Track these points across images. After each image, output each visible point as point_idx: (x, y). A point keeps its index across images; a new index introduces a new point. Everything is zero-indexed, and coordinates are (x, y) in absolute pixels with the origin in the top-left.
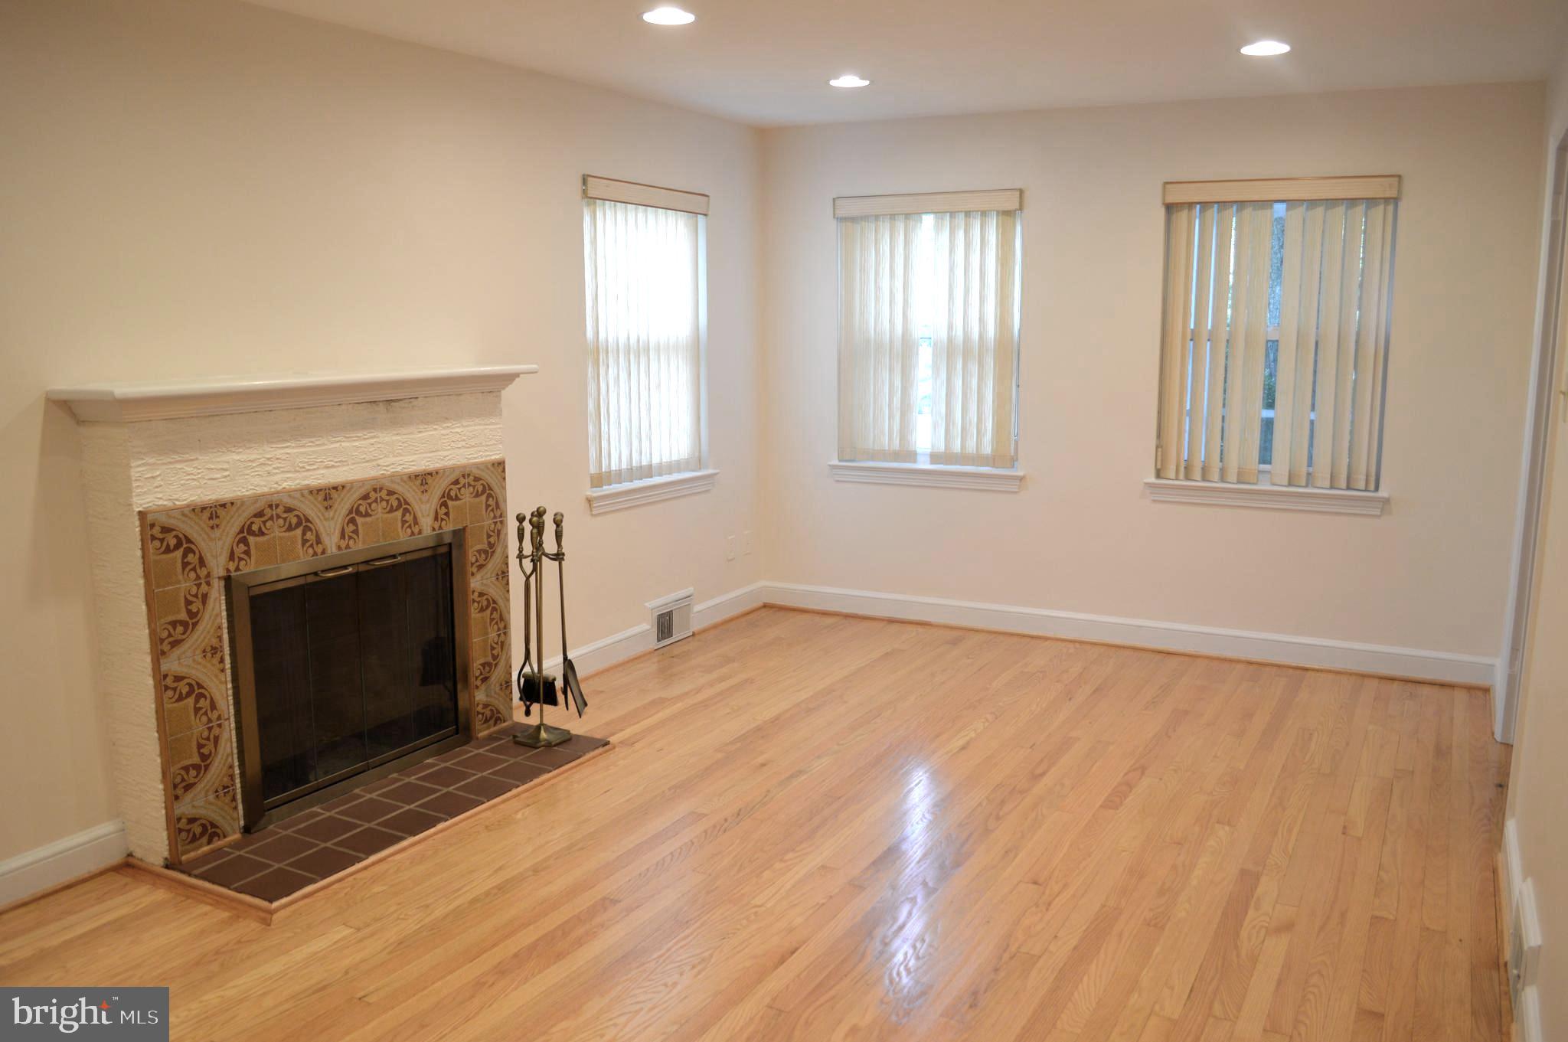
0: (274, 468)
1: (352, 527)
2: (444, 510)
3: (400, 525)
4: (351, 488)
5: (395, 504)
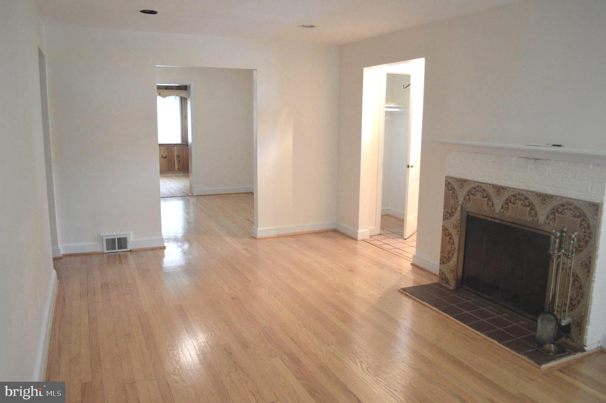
1: (506, 206)
4: (509, 190)
5: (527, 204)
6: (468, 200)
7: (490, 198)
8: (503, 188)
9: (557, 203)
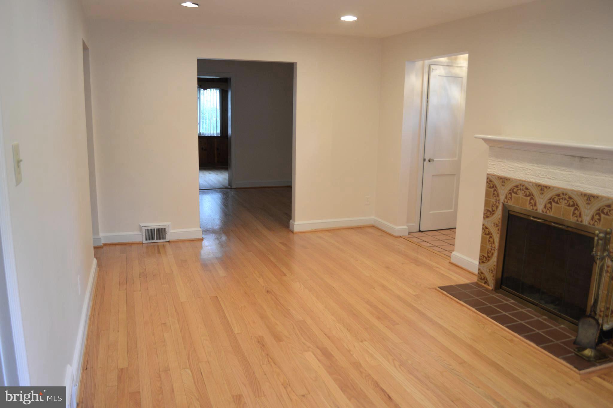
0: (529, 173)
1: (549, 205)
3: (572, 214)
4: (553, 189)
6: (509, 199)
7: (533, 197)
8: (546, 187)
9: (604, 204)
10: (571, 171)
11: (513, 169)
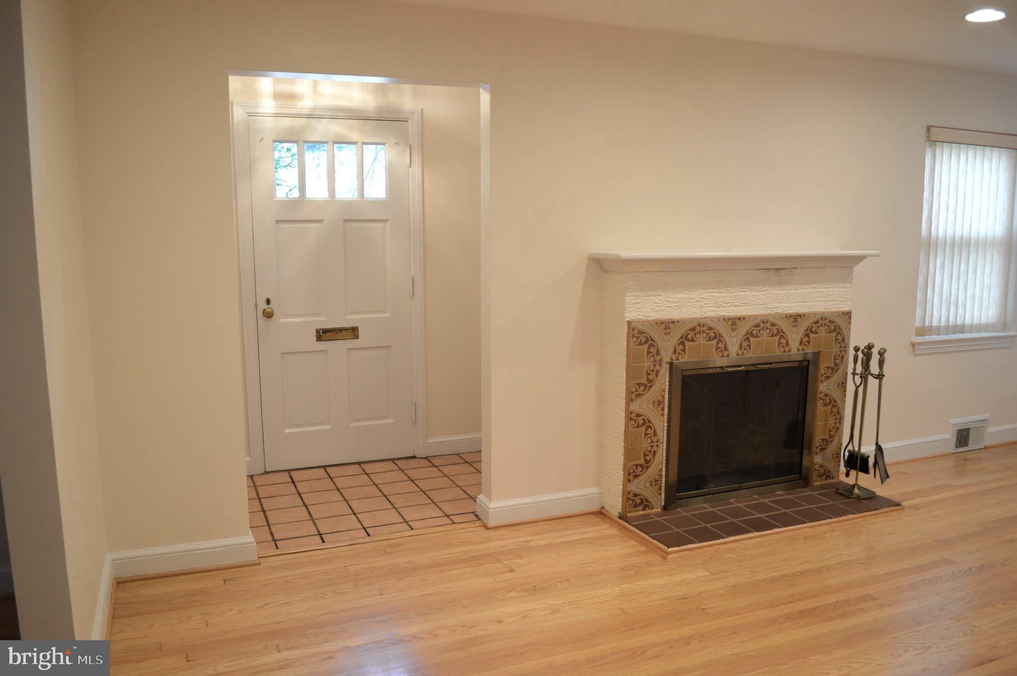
0: (705, 304)
1: (747, 343)
2: (806, 339)
3: (777, 345)
4: (749, 319)
5: (775, 332)
6: (681, 352)
7: (720, 338)
8: (739, 319)
9: (812, 321)
10: (765, 291)
11: (677, 304)
